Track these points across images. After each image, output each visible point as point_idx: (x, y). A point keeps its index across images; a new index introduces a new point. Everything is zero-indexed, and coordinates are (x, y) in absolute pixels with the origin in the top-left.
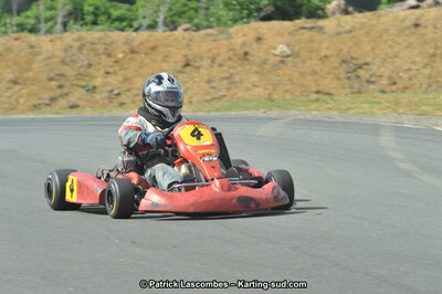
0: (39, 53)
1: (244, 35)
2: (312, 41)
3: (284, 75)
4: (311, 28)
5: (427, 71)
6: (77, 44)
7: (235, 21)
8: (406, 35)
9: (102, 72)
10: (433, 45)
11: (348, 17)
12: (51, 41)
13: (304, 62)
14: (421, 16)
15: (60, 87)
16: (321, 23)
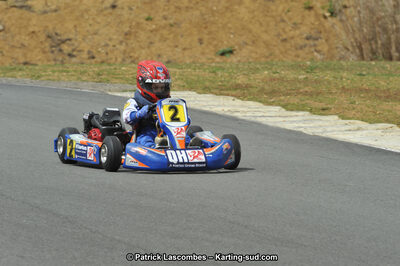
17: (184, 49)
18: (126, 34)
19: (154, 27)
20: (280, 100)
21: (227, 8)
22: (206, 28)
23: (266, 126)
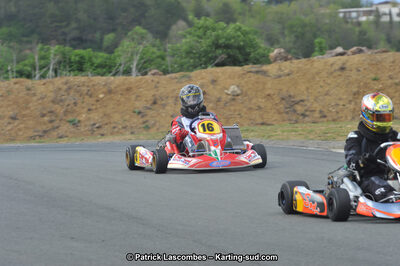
0: (34, 95)
1: (202, 78)
2: (257, 83)
3: (235, 111)
4: (257, 72)
5: (352, 106)
6: (65, 87)
7: (195, 67)
8: (335, 77)
9: (85, 110)
10: (356, 85)
11: (288, 63)
12: (44, 84)
13: (250, 100)
14: (347, 61)
15: (51, 122)
16: (265, 68)
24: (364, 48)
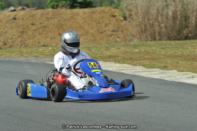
5: (20, 39)
8: (10, 23)
10: (22, 28)
14: (17, 14)
17: (52, 39)
18: (22, 32)
19: (35, 28)
20: (139, 63)
21: (71, 17)
22: (62, 27)
23: (143, 77)
24: (25, 7)
